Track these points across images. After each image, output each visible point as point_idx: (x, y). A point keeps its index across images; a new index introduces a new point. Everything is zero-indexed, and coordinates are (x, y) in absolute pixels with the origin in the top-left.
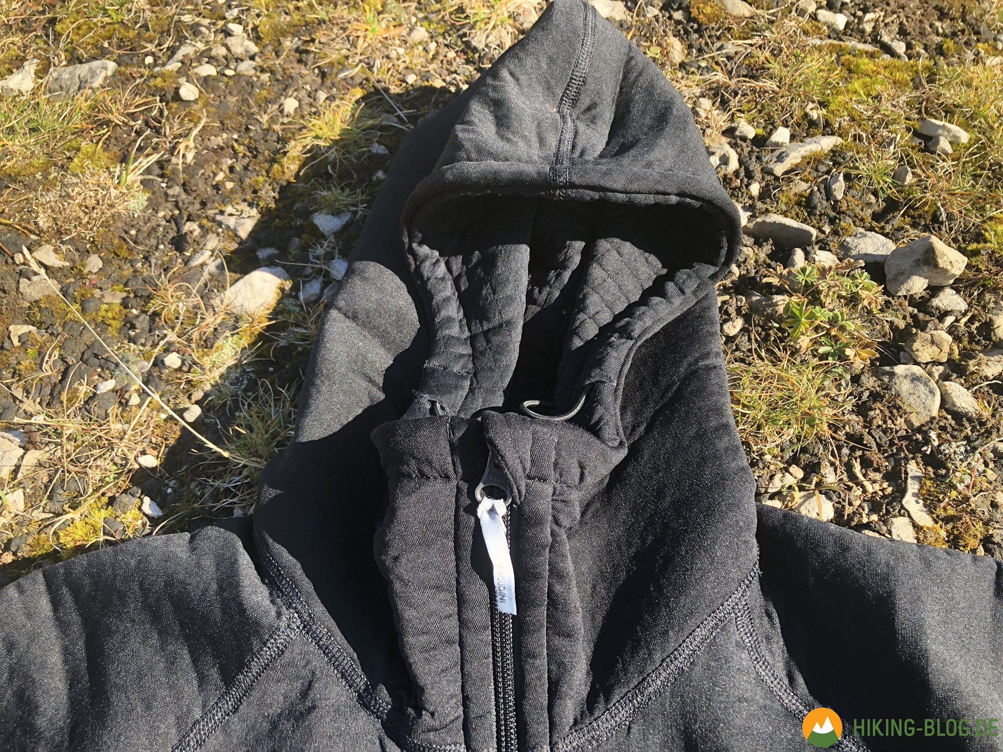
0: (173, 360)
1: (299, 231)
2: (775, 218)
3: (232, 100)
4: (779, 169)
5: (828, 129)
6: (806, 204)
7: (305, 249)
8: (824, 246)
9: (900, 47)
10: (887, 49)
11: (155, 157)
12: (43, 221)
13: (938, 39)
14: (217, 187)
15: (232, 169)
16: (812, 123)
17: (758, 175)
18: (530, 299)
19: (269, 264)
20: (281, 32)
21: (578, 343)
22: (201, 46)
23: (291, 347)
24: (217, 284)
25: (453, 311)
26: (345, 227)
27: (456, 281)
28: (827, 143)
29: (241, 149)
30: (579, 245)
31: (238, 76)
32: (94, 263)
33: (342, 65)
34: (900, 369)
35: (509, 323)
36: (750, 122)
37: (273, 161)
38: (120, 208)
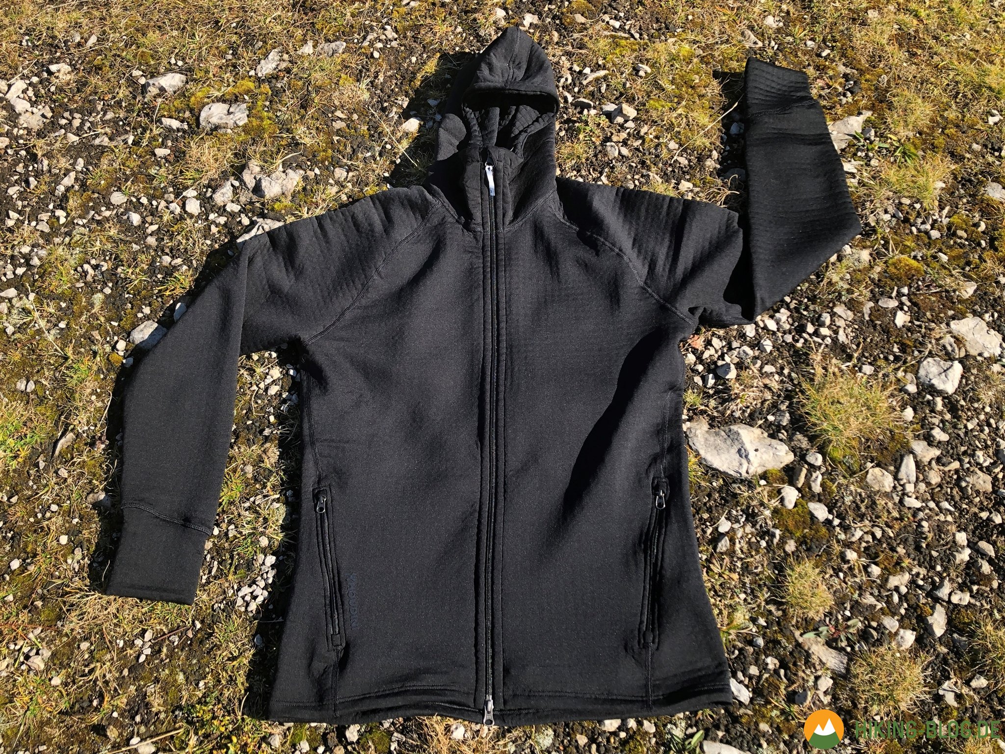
0: (388, 147)
1: (423, 106)
2: (582, 99)
3: (392, 58)
4: (585, 82)
5: (604, 68)
6: (592, 94)
7: (426, 111)
8: (595, 108)
9: (637, 36)
10: (632, 36)
11: (369, 80)
12: (337, 103)
13: (653, 31)
14: (392, 90)
15: (396, 84)
16: (599, 66)
17: (577, 84)
18: (500, 124)
19: (415, 116)
20: (405, 29)
21: (513, 135)
22: (376, 35)
23: (425, 142)
24: (399, 123)
25: (476, 128)
26: (439, 104)
27: (477, 119)
28: (602, 73)
29: (399, 77)
30: (514, 107)
31: (392, 47)
32: (355, 117)
33: (431, 43)
34: (608, 144)
35: (493, 131)
36: (578, 65)
37: (411, 81)
38: (361, 98)
